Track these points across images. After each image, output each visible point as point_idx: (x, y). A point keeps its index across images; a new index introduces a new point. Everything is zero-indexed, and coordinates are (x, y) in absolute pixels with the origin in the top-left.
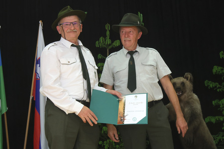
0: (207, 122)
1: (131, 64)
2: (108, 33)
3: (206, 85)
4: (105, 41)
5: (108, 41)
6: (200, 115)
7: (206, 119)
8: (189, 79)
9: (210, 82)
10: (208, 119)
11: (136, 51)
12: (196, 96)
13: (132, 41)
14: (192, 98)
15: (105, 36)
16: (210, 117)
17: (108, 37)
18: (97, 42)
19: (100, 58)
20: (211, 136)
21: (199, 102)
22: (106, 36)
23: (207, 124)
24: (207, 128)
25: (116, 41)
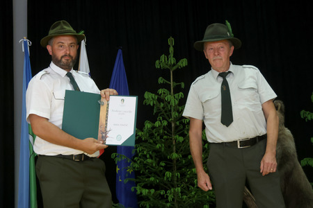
0: (304, 165)
1: (225, 89)
2: (171, 49)
3: (302, 117)
4: (168, 60)
5: (172, 60)
6: (293, 155)
7: (302, 162)
8: (279, 108)
9: (308, 112)
10: (304, 162)
11: (230, 72)
12: (288, 130)
13: (224, 60)
14: (283, 134)
15: (167, 54)
16: (308, 159)
17: (172, 55)
18: (157, 62)
19: (162, 82)
20: (309, 184)
21: (293, 139)
22: (169, 54)
23: (303, 167)
24: (303, 174)
25: (182, 60)
